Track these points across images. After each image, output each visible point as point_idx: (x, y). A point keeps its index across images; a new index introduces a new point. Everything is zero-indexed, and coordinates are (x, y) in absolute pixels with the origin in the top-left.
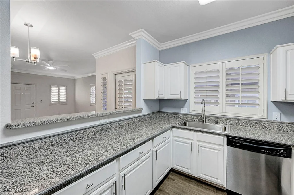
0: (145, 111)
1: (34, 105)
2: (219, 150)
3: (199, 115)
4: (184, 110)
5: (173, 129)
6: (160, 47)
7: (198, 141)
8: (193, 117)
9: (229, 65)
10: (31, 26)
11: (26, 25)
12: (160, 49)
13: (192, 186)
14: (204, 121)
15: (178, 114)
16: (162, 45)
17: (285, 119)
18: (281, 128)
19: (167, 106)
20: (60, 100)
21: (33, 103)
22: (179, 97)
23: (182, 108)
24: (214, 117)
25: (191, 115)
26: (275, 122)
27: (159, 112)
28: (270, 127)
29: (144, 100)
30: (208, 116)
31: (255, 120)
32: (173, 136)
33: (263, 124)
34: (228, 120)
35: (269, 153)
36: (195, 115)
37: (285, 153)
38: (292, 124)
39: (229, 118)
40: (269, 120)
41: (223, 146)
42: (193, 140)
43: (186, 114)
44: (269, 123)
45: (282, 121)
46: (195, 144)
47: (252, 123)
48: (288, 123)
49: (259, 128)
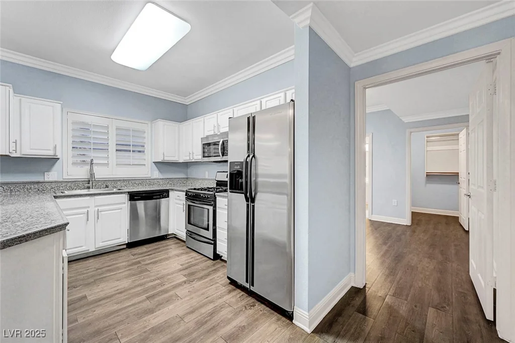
2: (121, 209)
3: (80, 181)
4: (52, 176)
7: (97, 206)
8: (69, 184)
14: (91, 187)
15: (38, 183)
17: (161, 176)
23: (46, 173)
24: (102, 181)
26: (156, 179)
28: (152, 184)
31: (142, 180)
33: (148, 182)
34: (119, 182)
36: (73, 182)
37: (167, 195)
38: (165, 179)
39: (120, 180)
40: (152, 178)
41: (125, 203)
42: (89, 207)
43: (55, 182)
44: (152, 181)
45: (160, 178)
46: (92, 210)
47: (140, 182)
48: (163, 179)
49: (146, 186)
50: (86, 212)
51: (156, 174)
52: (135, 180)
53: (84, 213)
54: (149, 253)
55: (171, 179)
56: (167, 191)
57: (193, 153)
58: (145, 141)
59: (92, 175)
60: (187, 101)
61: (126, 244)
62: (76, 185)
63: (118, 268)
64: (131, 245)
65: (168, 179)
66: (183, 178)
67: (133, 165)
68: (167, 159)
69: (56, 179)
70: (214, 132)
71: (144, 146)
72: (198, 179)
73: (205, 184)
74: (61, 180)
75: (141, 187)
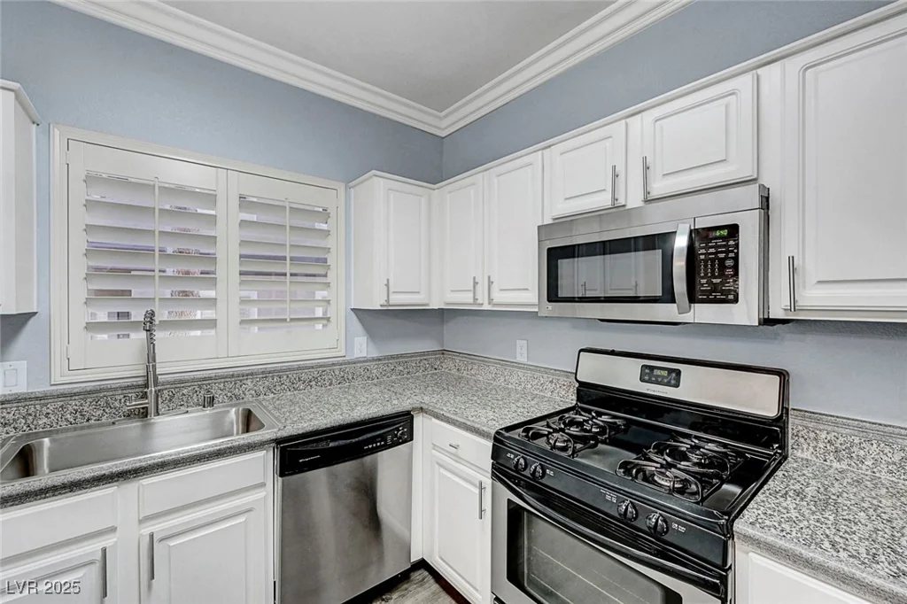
3: (116, 389)
4: (3, 379)
8: (74, 404)
14: (152, 410)
18: (368, 373)
24: (193, 380)
25: (60, 395)
26: (359, 362)
28: (350, 378)
30: (169, 383)
31: (321, 366)
33: (337, 373)
34: (249, 382)
36: (90, 392)
37: (406, 433)
38: (386, 358)
39: (252, 374)
40: (348, 358)
41: (263, 485)
42: (113, 530)
43: (18, 399)
44: (348, 368)
45: (370, 356)
47: (316, 375)
48: (380, 360)
49: (330, 385)
50: (99, 556)
51: (362, 347)
52: (299, 368)
53: (92, 563)
55: (402, 356)
56: (406, 418)
57: (490, 283)
58: (329, 242)
59: (148, 363)
60: (444, 123)
62: (102, 403)
65: (392, 357)
66: (434, 352)
67: (292, 320)
68: (400, 300)
69: (19, 389)
70: (614, 199)
71: (325, 260)
72: (485, 361)
73: (514, 380)
74: (41, 388)
75: (318, 389)
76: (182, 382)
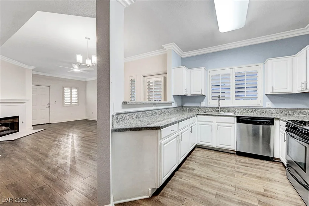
0: (174, 105)
1: (48, 106)
2: (231, 127)
3: (215, 107)
4: (203, 104)
5: (198, 116)
6: (183, 55)
7: (216, 122)
8: (210, 109)
9: (237, 70)
10: (89, 39)
11: (86, 38)
12: (182, 57)
13: (213, 153)
14: (219, 111)
15: (198, 107)
16: (184, 53)
17: (274, 106)
18: (271, 112)
19: (189, 102)
20: (73, 102)
21: (48, 104)
22: (201, 94)
23: (201, 103)
24: (226, 108)
25: (209, 107)
26: (268, 109)
27: (182, 107)
28: (264, 112)
29: (173, 96)
30: (222, 107)
31: (255, 108)
32: (198, 121)
33: (260, 111)
34: (237, 109)
35: (262, 124)
36: (212, 107)
37: (271, 123)
38: (278, 109)
40: (264, 107)
41: (234, 123)
42: (213, 122)
43: (204, 107)
44: (264, 110)
45: (272, 108)
46: (215, 124)
47: (253, 110)
48: (276, 109)
49: (258, 113)
50: (211, 125)
51: (268, 104)
52: (249, 108)
54: (247, 165)
55: (286, 109)
56: (272, 120)
59: (219, 104)
61: (236, 151)
62: (213, 109)
63: (220, 164)
64: (239, 154)
65: (281, 109)
66: (304, 109)
67: (246, 97)
69: (205, 106)
71: (256, 83)
74: (207, 106)
75: (254, 114)
76: (224, 108)
